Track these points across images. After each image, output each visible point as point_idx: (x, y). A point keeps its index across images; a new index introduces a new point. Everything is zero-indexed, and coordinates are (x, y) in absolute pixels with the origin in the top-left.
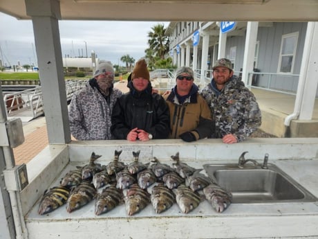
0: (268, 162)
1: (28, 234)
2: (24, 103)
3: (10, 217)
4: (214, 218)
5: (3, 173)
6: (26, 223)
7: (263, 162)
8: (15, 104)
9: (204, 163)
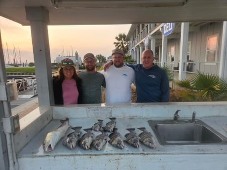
0: (196, 118)
1: (18, 166)
2: (28, 86)
3: (5, 152)
4: (153, 156)
5: (2, 120)
6: (17, 158)
7: (191, 119)
8: (22, 86)
9: (149, 120)
